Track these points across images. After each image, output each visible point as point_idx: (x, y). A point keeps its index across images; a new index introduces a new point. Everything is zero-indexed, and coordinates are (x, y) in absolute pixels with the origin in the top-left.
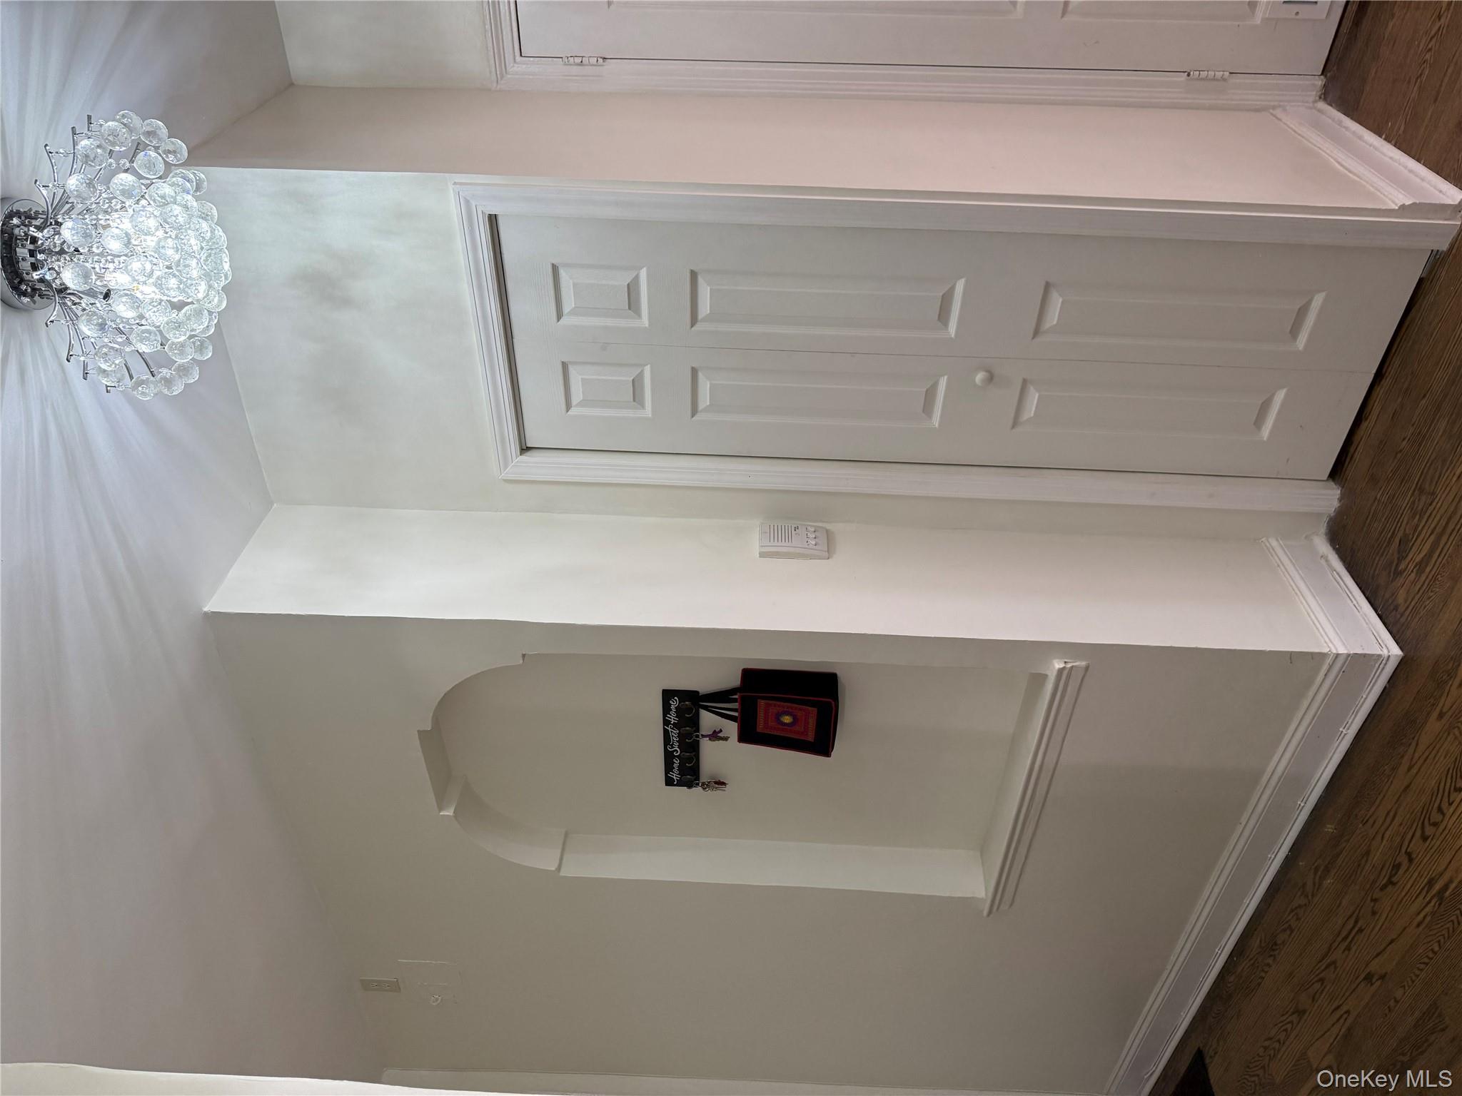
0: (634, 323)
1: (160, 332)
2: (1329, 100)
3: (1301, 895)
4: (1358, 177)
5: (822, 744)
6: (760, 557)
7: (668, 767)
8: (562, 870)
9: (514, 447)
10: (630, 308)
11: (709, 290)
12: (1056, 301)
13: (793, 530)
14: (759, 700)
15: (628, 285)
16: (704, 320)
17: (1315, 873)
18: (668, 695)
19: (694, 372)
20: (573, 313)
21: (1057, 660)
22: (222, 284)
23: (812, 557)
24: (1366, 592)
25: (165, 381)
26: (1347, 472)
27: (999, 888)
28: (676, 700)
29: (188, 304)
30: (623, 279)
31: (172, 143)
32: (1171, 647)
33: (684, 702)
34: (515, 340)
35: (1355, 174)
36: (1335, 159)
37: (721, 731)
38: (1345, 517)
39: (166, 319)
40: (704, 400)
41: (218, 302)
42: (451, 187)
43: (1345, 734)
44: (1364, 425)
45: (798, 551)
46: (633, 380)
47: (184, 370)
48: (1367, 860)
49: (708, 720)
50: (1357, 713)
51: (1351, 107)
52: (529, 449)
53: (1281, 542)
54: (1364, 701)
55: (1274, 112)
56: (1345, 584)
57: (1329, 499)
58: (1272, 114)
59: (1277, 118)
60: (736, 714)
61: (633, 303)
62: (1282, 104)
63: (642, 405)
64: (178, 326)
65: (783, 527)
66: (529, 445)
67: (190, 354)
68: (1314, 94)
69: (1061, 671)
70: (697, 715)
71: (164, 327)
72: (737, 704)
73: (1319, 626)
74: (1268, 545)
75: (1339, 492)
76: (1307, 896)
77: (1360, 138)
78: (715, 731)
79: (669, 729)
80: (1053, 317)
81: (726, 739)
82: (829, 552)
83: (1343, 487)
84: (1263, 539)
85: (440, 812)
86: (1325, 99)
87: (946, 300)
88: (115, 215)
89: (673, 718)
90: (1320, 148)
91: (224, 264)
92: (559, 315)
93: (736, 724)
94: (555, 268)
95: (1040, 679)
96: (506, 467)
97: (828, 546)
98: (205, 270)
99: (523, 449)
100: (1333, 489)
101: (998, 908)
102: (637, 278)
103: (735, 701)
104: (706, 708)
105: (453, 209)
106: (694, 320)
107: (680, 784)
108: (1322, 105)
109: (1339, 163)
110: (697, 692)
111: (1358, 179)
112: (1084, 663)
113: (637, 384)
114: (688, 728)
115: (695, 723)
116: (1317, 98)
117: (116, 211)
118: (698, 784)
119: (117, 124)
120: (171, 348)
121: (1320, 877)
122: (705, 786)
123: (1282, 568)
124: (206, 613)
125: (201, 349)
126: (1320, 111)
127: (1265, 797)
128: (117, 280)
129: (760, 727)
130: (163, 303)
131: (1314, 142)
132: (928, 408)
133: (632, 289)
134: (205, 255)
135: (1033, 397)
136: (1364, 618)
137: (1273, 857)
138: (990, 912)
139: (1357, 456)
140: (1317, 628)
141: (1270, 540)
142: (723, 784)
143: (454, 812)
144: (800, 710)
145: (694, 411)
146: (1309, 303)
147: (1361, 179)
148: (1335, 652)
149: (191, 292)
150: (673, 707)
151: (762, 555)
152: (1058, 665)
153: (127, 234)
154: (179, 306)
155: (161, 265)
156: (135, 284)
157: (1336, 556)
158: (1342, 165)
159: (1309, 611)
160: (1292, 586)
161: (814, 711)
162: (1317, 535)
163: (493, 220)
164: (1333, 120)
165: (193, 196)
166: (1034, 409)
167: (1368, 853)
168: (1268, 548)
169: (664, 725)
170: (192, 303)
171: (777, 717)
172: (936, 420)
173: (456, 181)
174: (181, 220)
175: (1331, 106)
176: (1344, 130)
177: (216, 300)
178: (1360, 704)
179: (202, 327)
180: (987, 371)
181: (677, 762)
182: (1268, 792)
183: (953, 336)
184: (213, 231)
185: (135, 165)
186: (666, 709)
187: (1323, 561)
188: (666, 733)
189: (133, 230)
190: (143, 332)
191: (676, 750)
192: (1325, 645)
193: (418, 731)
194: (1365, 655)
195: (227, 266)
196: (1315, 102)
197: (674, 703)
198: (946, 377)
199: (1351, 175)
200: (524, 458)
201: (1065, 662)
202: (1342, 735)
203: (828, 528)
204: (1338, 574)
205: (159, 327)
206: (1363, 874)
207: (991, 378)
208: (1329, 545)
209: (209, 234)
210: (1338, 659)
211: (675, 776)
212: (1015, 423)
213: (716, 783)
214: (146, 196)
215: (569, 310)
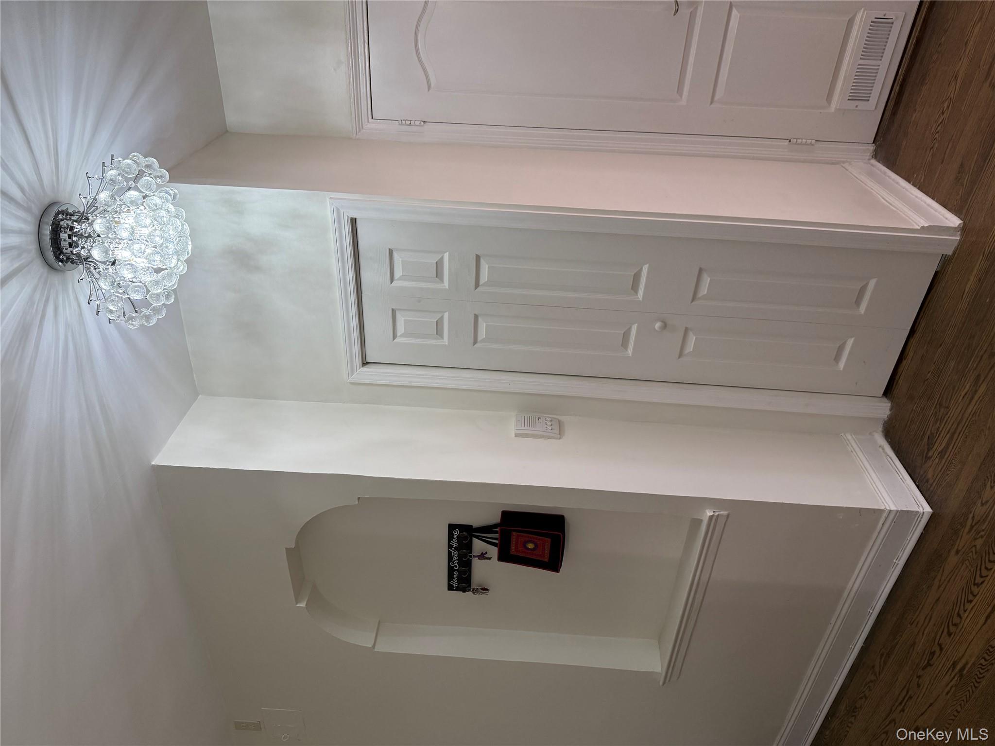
0: (438, 286)
1: (146, 286)
2: (878, 158)
3: (872, 674)
4: (896, 208)
5: (553, 563)
6: (515, 437)
7: (450, 577)
8: (376, 647)
9: (358, 361)
10: (437, 277)
11: (487, 267)
12: (706, 280)
13: (537, 419)
14: (512, 532)
15: (437, 262)
16: (483, 285)
17: (881, 658)
18: (452, 527)
19: (476, 317)
20: (400, 279)
21: (708, 510)
22: (186, 258)
23: (549, 438)
24: (908, 470)
25: (145, 317)
26: (894, 392)
27: (671, 665)
28: (457, 531)
29: (163, 270)
30: (433, 260)
31: (160, 171)
32: (782, 503)
33: (463, 532)
34: (363, 295)
35: (894, 206)
36: (881, 196)
37: (486, 553)
38: (894, 421)
39: (150, 279)
40: (482, 334)
41: (183, 269)
42: (328, 200)
43: (898, 564)
44: (904, 362)
45: (541, 433)
46: (437, 321)
47: (157, 310)
48: (913, 649)
49: (478, 545)
50: (905, 550)
51: (892, 164)
52: (367, 363)
53: (854, 437)
54: (909, 542)
55: (844, 165)
56: (895, 465)
57: (883, 409)
58: (842, 166)
59: (845, 168)
60: (497, 542)
61: (439, 274)
62: (849, 160)
63: (442, 337)
64: (157, 283)
65: (531, 417)
66: (368, 361)
67: (163, 301)
68: (868, 155)
69: (711, 517)
70: (471, 542)
71: (148, 284)
72: (498, 534)
73: (878, 492)
74: (845, 438)
75: (890, 404)
76: (875, 675)
77: (898, 183)
78: (482, 553)
79: (452, 551)
80: (704, 290)
81: (489, 559)
82: (561, 434)
83: (892, 402)
84: (842, 434)
85: (297, 603)
86: (876, 158)
87: (637, 277)
88: (124, 215)
89: (455, 543)
90: (872, 189)
91: (188, 246)
92: (392, 280)
93: (497, 548)
94: (391, 252)
95: (697, 523)
96: (352, 373)
97: (560, 430)
98: (176, 249)
99: (363, 363)
100: (886, 403)
101: (669, 681)
102: (442, 259)
103: (496, 532)
104: (477, 537)
105: (329, 213)
106: (477, 285)
107: (458, 589)
108: (873, 162)
109: (883, 198)
110: (471, 526)
111: (896, 210)
112: (725, 513)
113: (439, 324)
114: (464, 551)
115: (469, 547)
116: (871, 157)
117: (123, 212)
118: (470, 590)
119: (130, 161)
120: (151, 297)
121: (884, 661)
122: (475, 591)
123: (854, 453)
124: (153, 466)
125: (168, 297)
126: (872, 165)
127: (847, 606)
128: (122, 254)
129: (513, 551)
130: (150, 270)
131: (869, 185)
132: (625, 343)
133: (439, 265)
134: (177, 240)
135: (692, 339)
136: (907, 487)
137: (853, 647)
138: (664, 683)
139: (900, 382)
140: (877, 494)
141: (846, 435)
142: (487, 590)
143: (306, 605)
144: (539, 539)
145: (475, 342)
146: (867, 284)
147: (898, 209)
148: (889, 509)
149: (167, 262)
150: (455, 536)
151: (517, 435)
152: (709, 513)
153: (132, 228)
154: (158, 271)
155: (150, 246)
156: (133, 257)
157: (889, 446)
158: (886, 201)
159: (872, 481)
160: (861, 465)
161: (549, 540)
162: (877, 432)
163: (354, 221)
164: (881, 171)
165: (172, 204)
166: (692, 346)
167: (914, 643)
168: (845, 439)
169: (448, 548)
170: (166, 269)
171: (524, 545)
172: (630, 351)
173: (332, 197)
174: (165, 219)
175: (879, 162)
176: (887, 178)
177: (182, 268)
178: (906, 544)
179: (171, 284)
180: (662, 322)
181: (456, 574)
182: (849, 602)
183: (641, 299)
184: (183, 225)
185: (138, 185)
186: (451, 537)
187: (881, 450)
188: (450, 554)
189: (134, 224)
190: (136, 287)
191: (456, 566)
192: (883, 504)
193: (286, 548)
194: (908, 512)
195: (190, 247)
196: (869, 160)
197: (456, 533)
198: (636, 324)
199: (891, 206)
200: (365, 369)
201: (714, 512)
202: (896, 564)
203: (560, 419)
204: (890, 458)
205: (145, 283)
206: (911, 659)
207: (665, 326)
208: (884, 439)
209: (180, 228)
210: (891, 513)
211: (455, 583)
212: (681, 355)
213: (482, 589)
214: (145, 204)
215: (398, 277)
